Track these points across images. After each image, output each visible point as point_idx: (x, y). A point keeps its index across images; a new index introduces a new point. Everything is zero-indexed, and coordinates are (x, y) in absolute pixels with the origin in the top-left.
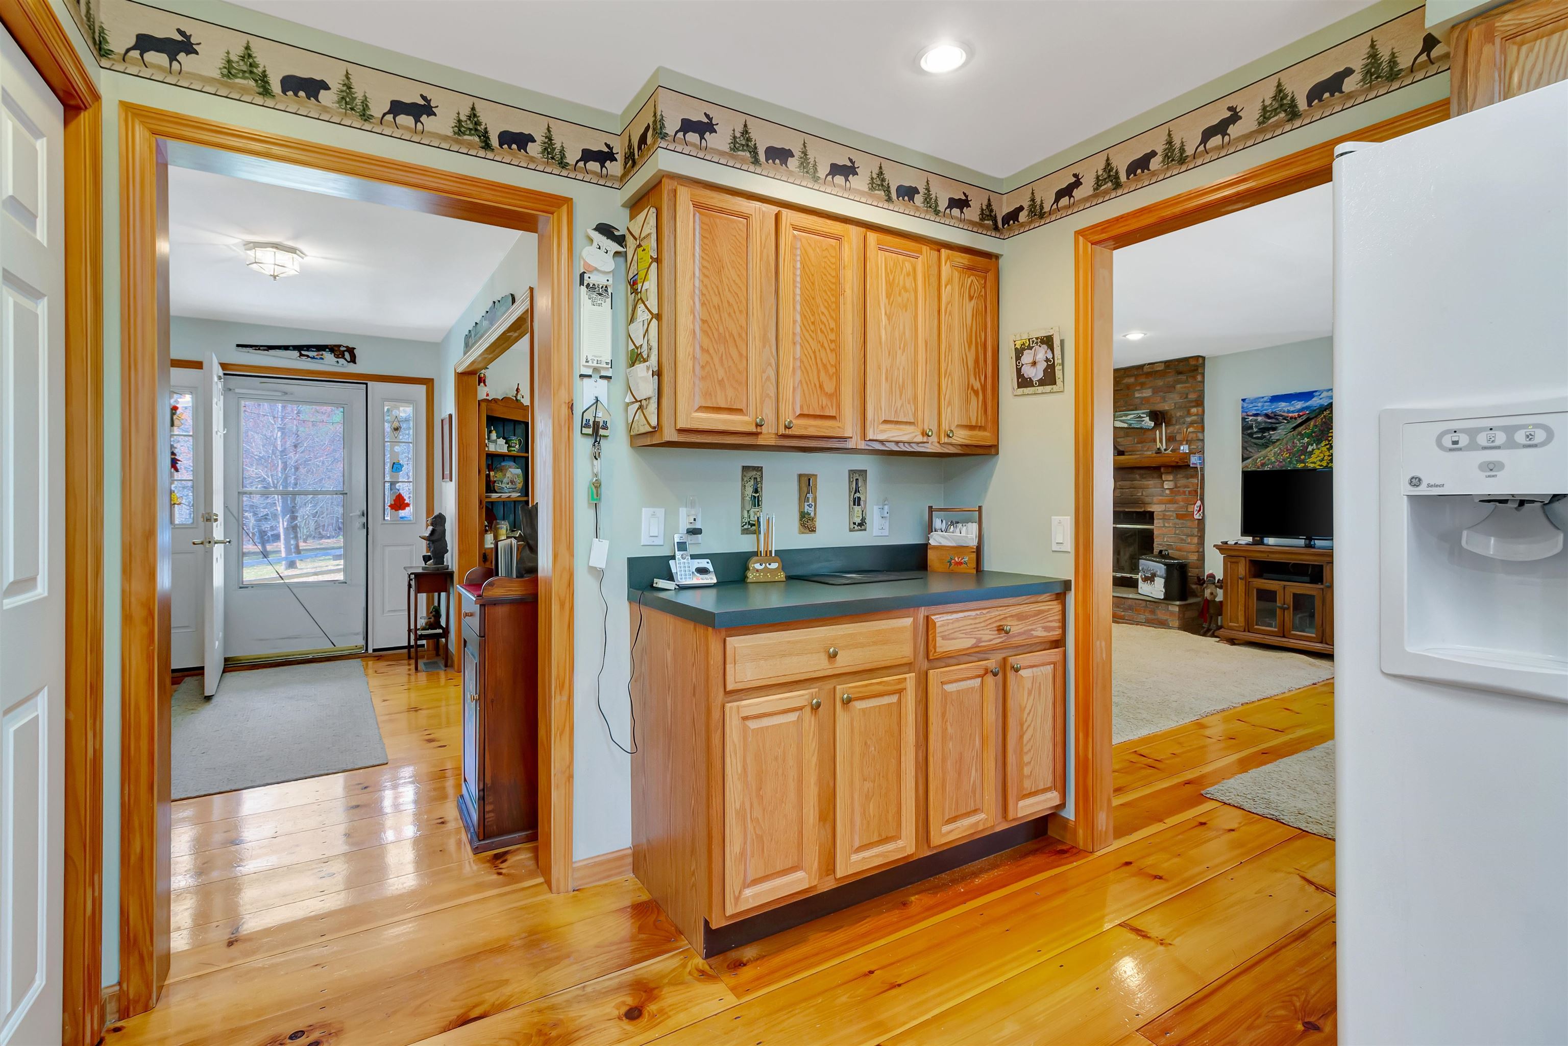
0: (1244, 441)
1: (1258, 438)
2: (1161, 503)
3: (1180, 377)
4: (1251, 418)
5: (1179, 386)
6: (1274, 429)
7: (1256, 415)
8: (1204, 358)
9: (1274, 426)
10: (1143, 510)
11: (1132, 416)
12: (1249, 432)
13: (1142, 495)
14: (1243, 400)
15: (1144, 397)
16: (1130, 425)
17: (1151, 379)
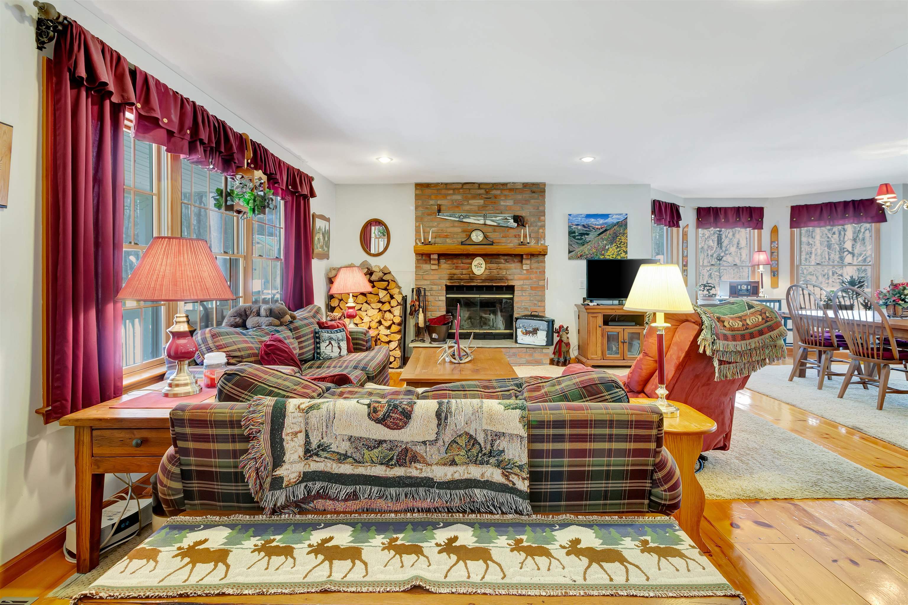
0: (570, 240)
1: (578, 239)
2: (520, 279)
3: (533, 194)
4: (574, 226)
5: (532, 201)
6: (588, 234)
7: (578, 225)
8: (544, 184)
9: (588, 232)
10: (506, 285)
11: (500, 218)
12: (573, 235)
13: (506, 273)
14: (570, 215)
15: (507, 206)
16: (499, 224)
17: (513, 193)
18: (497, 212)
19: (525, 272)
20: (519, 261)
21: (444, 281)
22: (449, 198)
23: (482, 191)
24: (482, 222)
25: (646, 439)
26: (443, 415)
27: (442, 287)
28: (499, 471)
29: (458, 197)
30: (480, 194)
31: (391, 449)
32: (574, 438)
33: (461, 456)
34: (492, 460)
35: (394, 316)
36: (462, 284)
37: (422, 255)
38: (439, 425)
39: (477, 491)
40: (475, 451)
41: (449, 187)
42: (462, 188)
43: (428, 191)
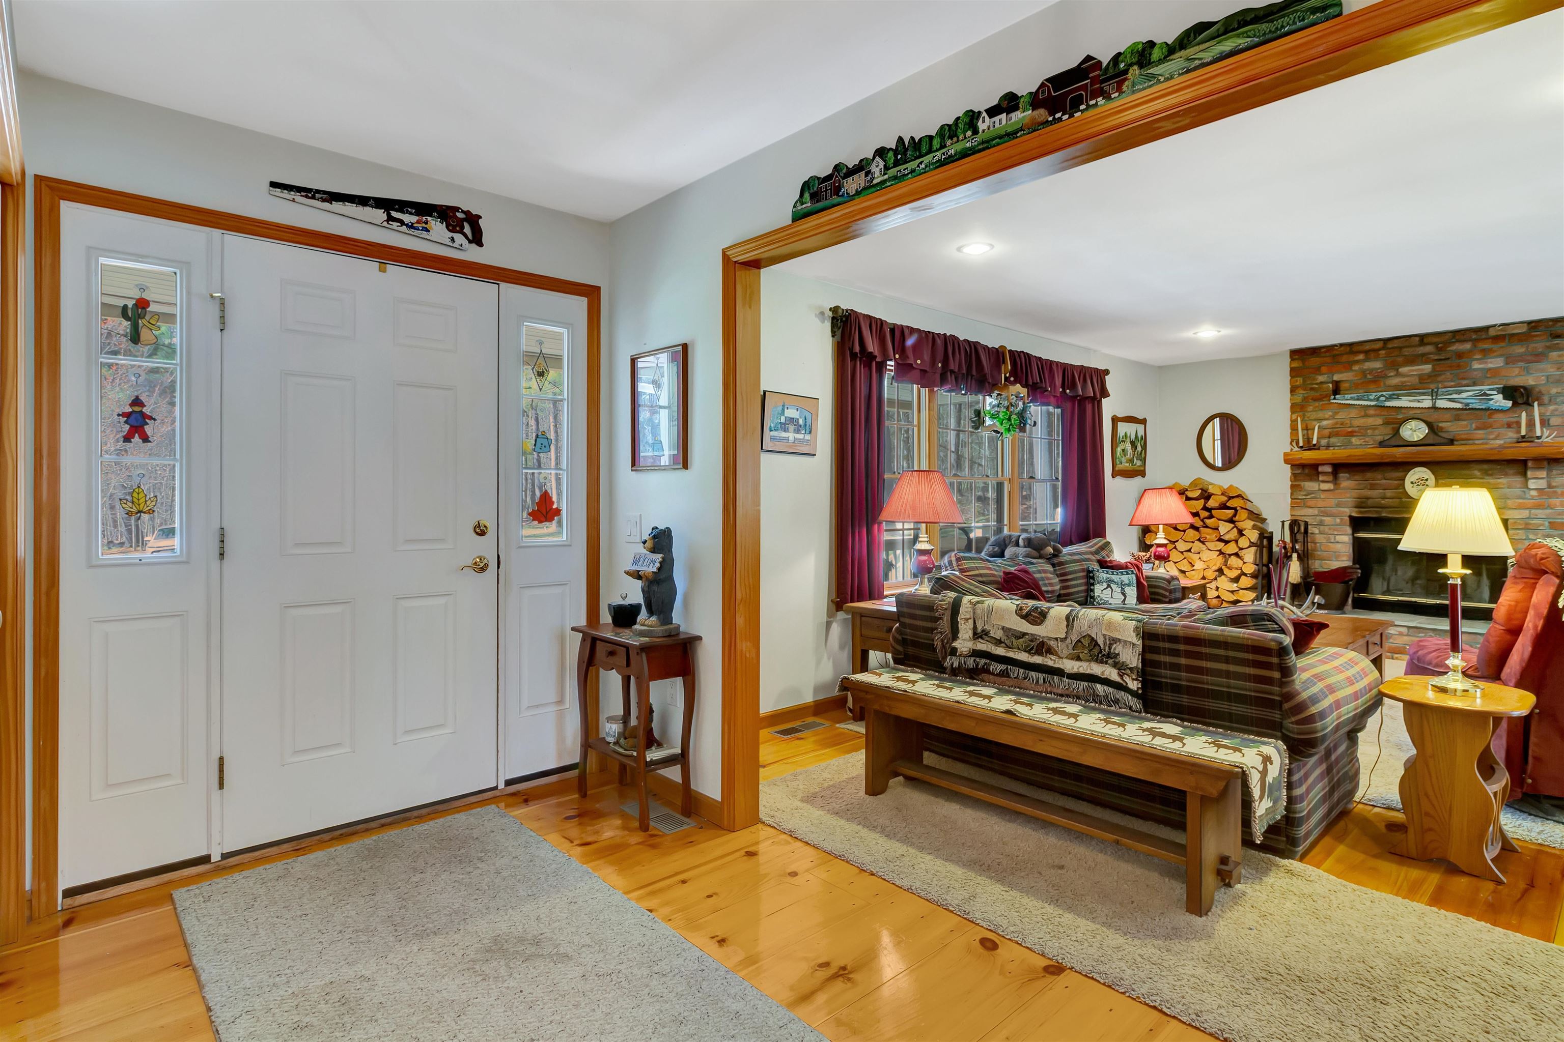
3: (1557, 341)
5: (1554, 354)
11: (1470, 393)
15: (1490, 369)
16: (1467, 404)
17: (1503, 344)
18: (1465, 382)
19: (1534, 493)
20: (1518, 473)
21: (1347, 510)
22: (1356, 368)
23: (1429, 349)
24: (1427, 403)
26: (1071, 618)
27: (1342, 520)
28: (1116, 671)
29: (1377, 365)
30: (1423, 355)
31: (1032, 641)
32: (1189, 655)
33: (1084, 653)
34: (1110, 661)
35: (1244, 563)
36: (1384, 515)
37: (1303, 466)
38: (1067, 626)
39: (1099, 686)
40: (1096, 651)
41: (1355, 348)
42: (1383, 348)
43: (1314, 361)
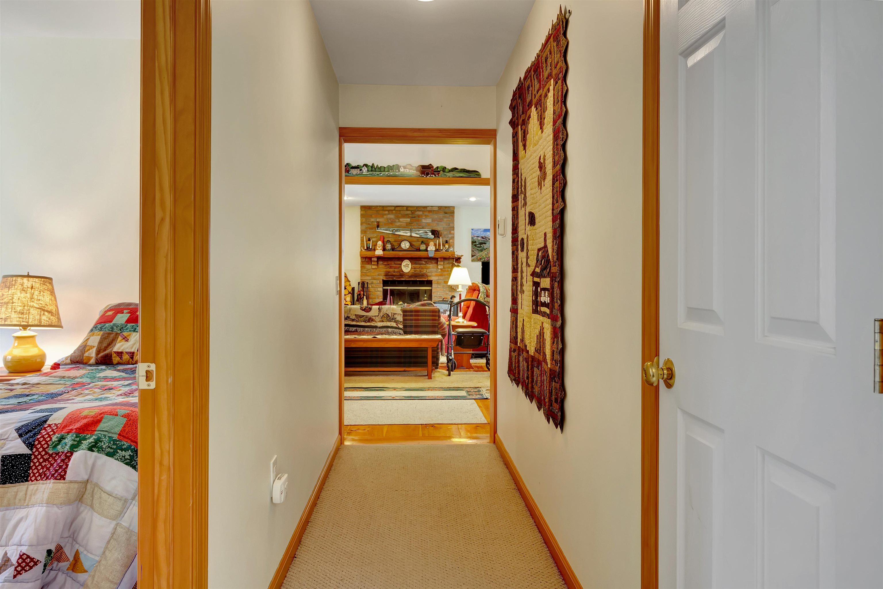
0: (472, 248)
1: (478, 247)
2: (436, 276)
3: (446, 215)
4: (475, 238)
5: (445, 219)
6: (485, 244)
7: (478, 237)
8: (454, 207)
9: (485, 242)
10: (427, 279)
11: (422, 231)
12: (475, 244)
13: (426, 272)
14: (472, 229)
15: (427, 223)
16: (421, 236)
17: (431, 214)
18: (420, 227)
19: (440, 270)
20: (435, 263)
21: (382, 277)
22: (385, 217)
23: (409, 212)
24: (409, 234)
25: (435, 316)
26: (380, 309)
27: (380, 281)
28: (395, 323)
29: (392, 216)
30: (407, 215)
31: (366, 318)
32: (416, 316)
33: (385, 319)
34: (393, 321)
35: (346, 301)
36: (394, 279)
37: (366, 258)
38: (379, 311)
39: (389, 329)
40: (389, 318)
41: (385, 209)
42: (394, 210)
43: (370, 212)
